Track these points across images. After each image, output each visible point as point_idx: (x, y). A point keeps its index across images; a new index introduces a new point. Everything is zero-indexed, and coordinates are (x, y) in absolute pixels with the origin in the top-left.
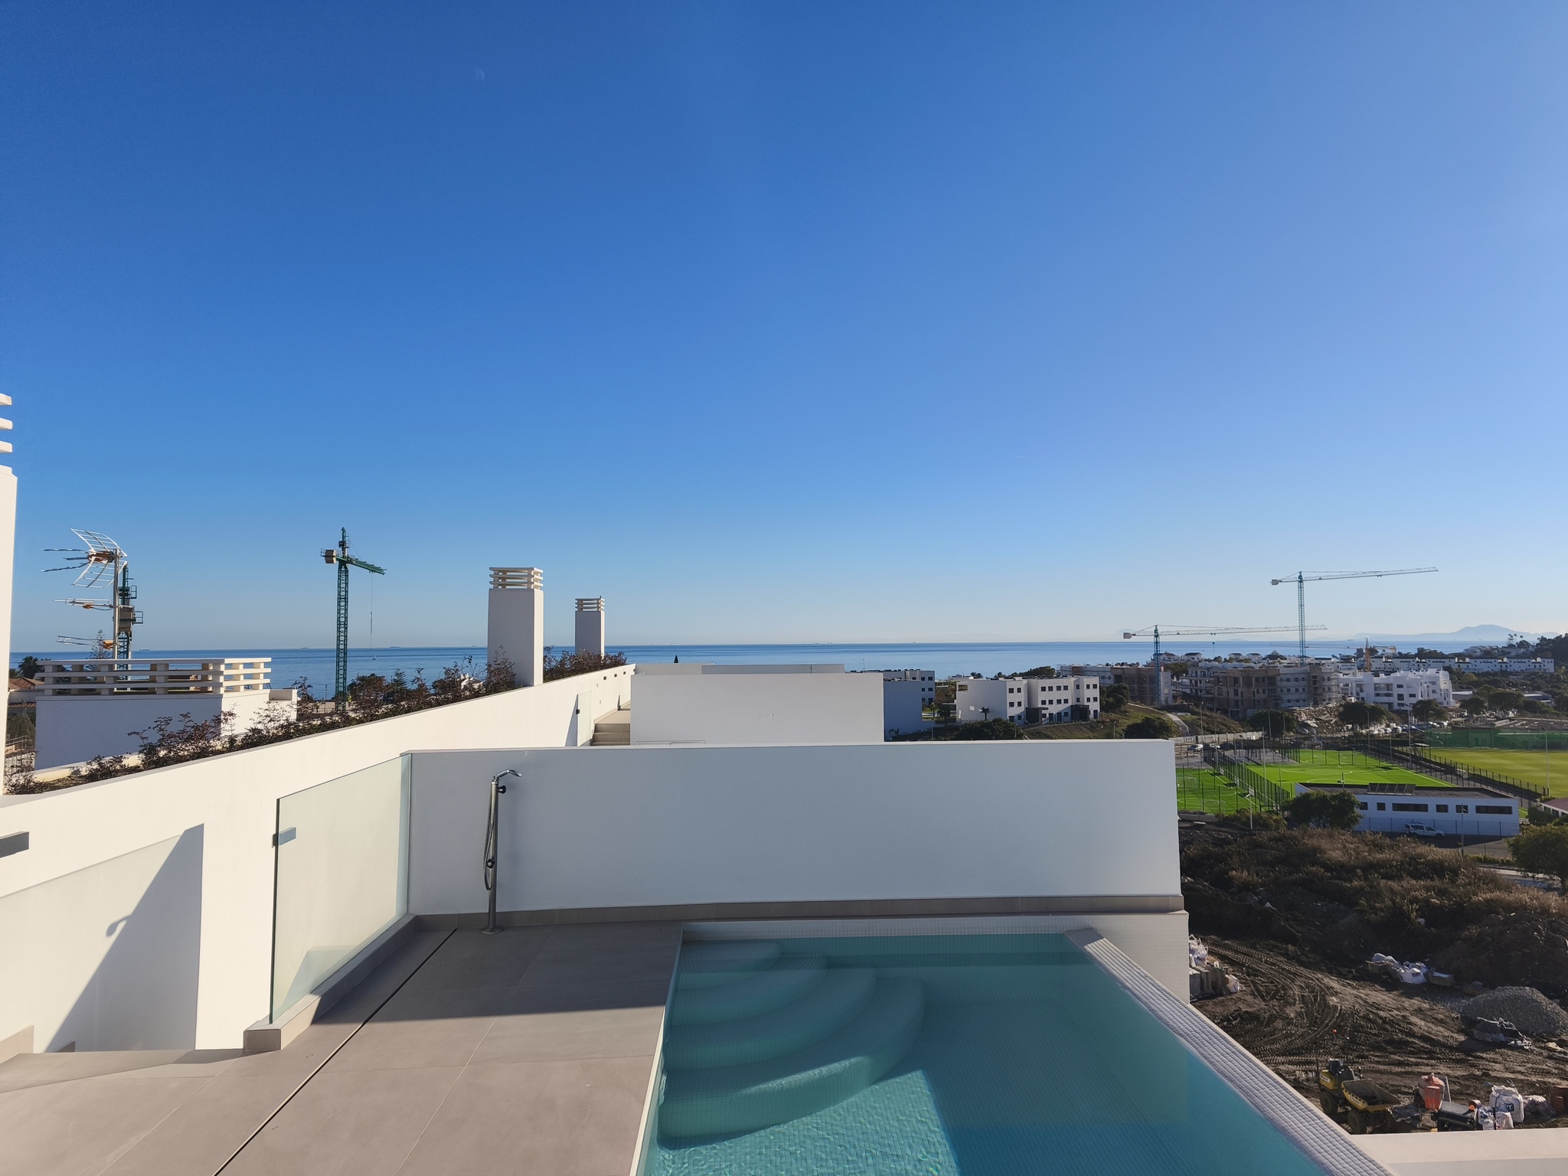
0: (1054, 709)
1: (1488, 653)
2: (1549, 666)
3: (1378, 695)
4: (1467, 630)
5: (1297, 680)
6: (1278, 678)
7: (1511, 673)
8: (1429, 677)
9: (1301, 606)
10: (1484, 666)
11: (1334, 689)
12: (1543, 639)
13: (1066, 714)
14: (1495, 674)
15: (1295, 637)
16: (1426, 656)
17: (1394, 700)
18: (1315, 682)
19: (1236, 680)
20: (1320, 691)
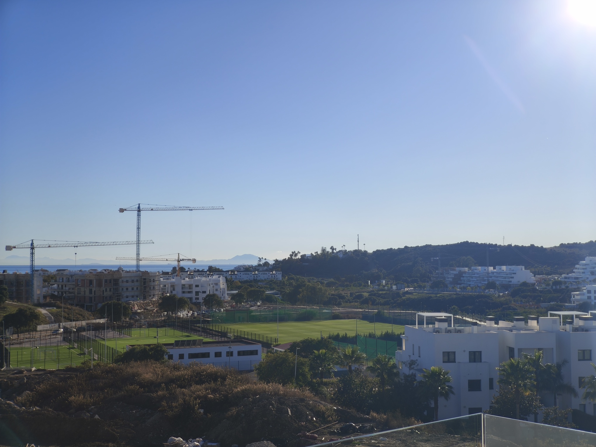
1: (247, 269)
2: (279, 276)
3: (184, 292)
4: (237, 257)
5: (133, 281)
6: (120, 280)
7: (259, 281)
8: (214, 280)
9: (138, 228)
10: (245, 277)
11: (157, 287)
12: (276, 261)
14: (251, 281)
15: (134, 263)
16: (212, 270)
17: (193, 295)
18: (145, 283)
19: (91, 282)
20: (147, 289)
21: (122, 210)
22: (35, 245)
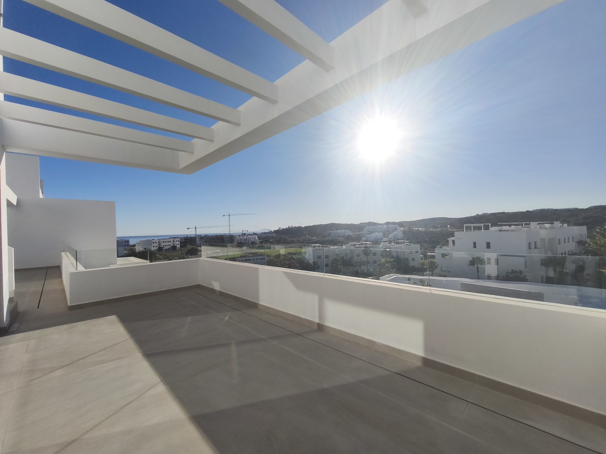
0: (167, 247)
1: (265, 233)
2: (275, 235)
3: (244, 241)
4: (262, 230)
5: (228, 238)
6: (224, 238)
7: (269, 237)
8: (254, 237)
9: (229, 221)
10: (264, 236)
11: (236, 240)
12: (274, 230)
13: (170, 249)
14: (266, 237)
15: (228, 232)
16: (254, 234)
17: (247, 242)
18: (232, 238)
19: (215, 238)
20: (233, 240)
21: (224, 216)
22: (196, 227)
